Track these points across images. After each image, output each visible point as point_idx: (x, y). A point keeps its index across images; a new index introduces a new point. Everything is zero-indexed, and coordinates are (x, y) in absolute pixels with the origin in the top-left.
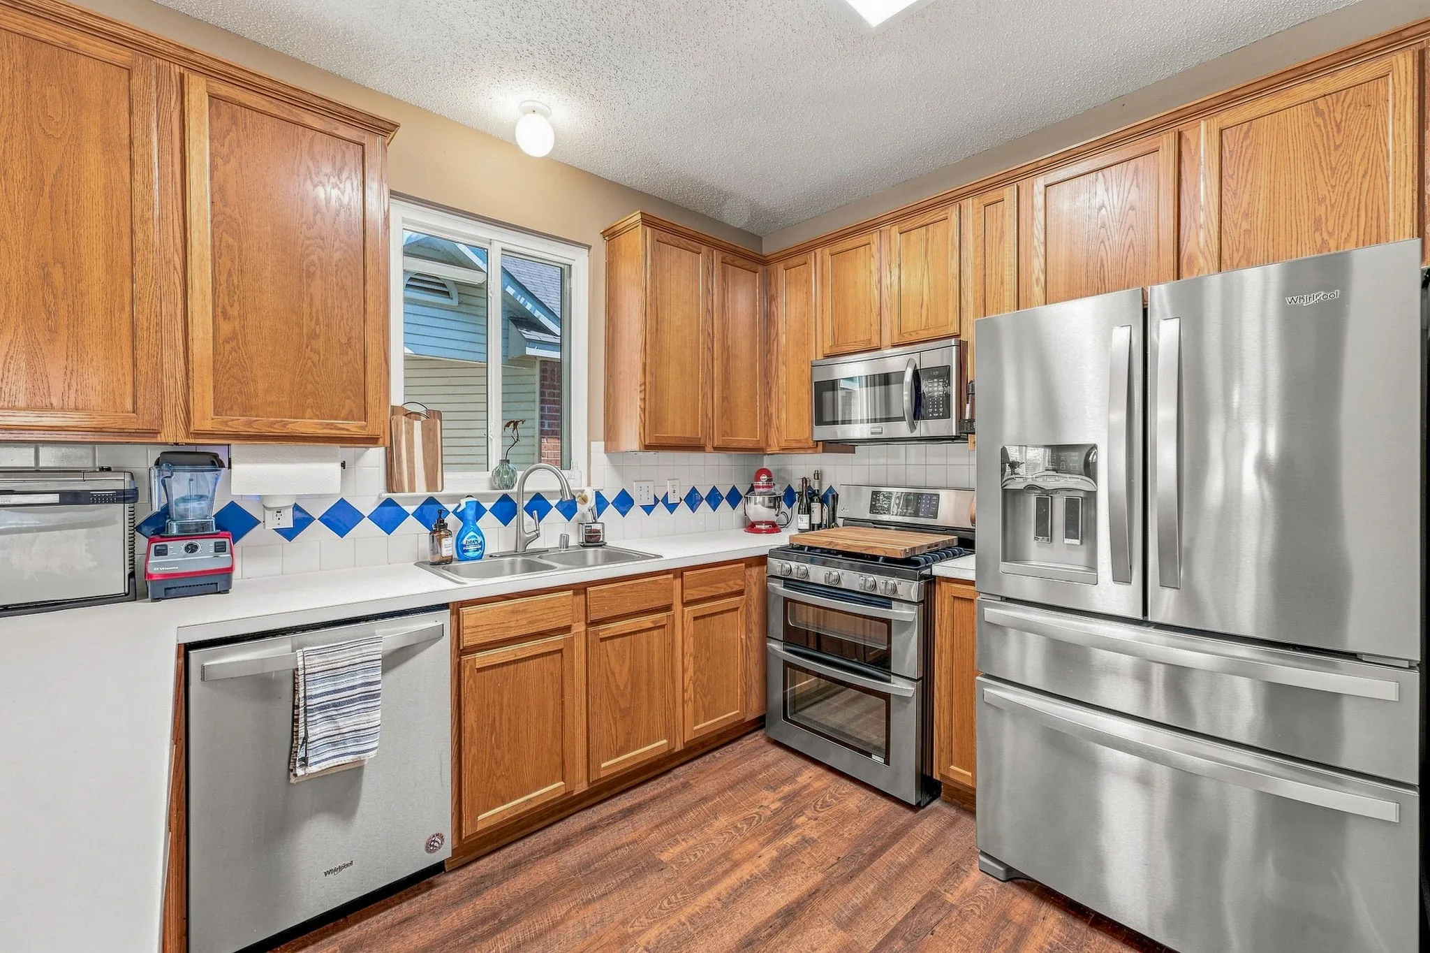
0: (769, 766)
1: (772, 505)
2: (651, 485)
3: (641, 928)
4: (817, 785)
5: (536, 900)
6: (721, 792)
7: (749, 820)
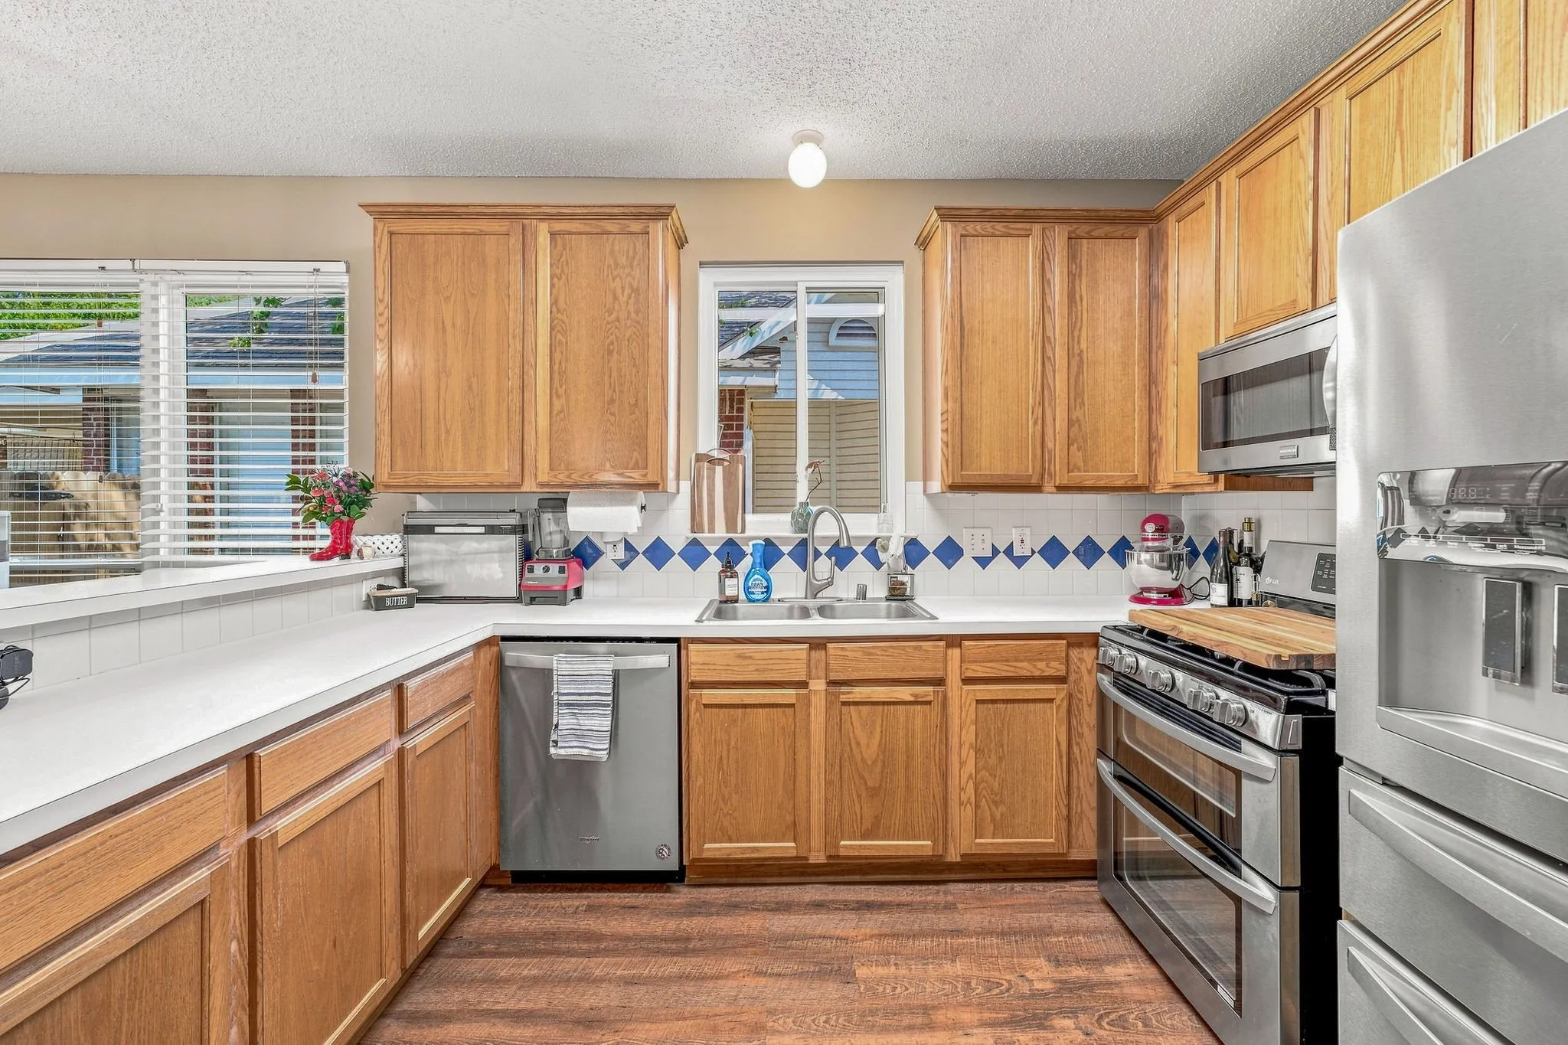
0: (1077, 932)
1: (1165, 564)
2: (988, 532)
3: (781, 1029)
4: (1136, 991)
5: (722, 946)
6: (984, 933)
7: (990, 984)
